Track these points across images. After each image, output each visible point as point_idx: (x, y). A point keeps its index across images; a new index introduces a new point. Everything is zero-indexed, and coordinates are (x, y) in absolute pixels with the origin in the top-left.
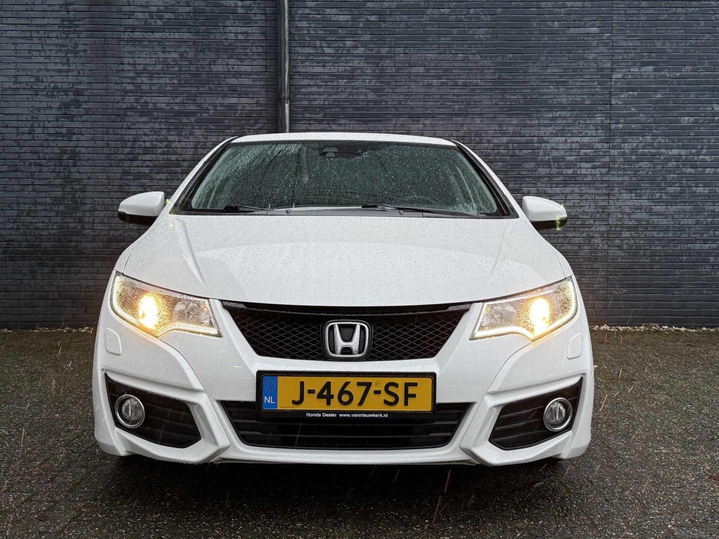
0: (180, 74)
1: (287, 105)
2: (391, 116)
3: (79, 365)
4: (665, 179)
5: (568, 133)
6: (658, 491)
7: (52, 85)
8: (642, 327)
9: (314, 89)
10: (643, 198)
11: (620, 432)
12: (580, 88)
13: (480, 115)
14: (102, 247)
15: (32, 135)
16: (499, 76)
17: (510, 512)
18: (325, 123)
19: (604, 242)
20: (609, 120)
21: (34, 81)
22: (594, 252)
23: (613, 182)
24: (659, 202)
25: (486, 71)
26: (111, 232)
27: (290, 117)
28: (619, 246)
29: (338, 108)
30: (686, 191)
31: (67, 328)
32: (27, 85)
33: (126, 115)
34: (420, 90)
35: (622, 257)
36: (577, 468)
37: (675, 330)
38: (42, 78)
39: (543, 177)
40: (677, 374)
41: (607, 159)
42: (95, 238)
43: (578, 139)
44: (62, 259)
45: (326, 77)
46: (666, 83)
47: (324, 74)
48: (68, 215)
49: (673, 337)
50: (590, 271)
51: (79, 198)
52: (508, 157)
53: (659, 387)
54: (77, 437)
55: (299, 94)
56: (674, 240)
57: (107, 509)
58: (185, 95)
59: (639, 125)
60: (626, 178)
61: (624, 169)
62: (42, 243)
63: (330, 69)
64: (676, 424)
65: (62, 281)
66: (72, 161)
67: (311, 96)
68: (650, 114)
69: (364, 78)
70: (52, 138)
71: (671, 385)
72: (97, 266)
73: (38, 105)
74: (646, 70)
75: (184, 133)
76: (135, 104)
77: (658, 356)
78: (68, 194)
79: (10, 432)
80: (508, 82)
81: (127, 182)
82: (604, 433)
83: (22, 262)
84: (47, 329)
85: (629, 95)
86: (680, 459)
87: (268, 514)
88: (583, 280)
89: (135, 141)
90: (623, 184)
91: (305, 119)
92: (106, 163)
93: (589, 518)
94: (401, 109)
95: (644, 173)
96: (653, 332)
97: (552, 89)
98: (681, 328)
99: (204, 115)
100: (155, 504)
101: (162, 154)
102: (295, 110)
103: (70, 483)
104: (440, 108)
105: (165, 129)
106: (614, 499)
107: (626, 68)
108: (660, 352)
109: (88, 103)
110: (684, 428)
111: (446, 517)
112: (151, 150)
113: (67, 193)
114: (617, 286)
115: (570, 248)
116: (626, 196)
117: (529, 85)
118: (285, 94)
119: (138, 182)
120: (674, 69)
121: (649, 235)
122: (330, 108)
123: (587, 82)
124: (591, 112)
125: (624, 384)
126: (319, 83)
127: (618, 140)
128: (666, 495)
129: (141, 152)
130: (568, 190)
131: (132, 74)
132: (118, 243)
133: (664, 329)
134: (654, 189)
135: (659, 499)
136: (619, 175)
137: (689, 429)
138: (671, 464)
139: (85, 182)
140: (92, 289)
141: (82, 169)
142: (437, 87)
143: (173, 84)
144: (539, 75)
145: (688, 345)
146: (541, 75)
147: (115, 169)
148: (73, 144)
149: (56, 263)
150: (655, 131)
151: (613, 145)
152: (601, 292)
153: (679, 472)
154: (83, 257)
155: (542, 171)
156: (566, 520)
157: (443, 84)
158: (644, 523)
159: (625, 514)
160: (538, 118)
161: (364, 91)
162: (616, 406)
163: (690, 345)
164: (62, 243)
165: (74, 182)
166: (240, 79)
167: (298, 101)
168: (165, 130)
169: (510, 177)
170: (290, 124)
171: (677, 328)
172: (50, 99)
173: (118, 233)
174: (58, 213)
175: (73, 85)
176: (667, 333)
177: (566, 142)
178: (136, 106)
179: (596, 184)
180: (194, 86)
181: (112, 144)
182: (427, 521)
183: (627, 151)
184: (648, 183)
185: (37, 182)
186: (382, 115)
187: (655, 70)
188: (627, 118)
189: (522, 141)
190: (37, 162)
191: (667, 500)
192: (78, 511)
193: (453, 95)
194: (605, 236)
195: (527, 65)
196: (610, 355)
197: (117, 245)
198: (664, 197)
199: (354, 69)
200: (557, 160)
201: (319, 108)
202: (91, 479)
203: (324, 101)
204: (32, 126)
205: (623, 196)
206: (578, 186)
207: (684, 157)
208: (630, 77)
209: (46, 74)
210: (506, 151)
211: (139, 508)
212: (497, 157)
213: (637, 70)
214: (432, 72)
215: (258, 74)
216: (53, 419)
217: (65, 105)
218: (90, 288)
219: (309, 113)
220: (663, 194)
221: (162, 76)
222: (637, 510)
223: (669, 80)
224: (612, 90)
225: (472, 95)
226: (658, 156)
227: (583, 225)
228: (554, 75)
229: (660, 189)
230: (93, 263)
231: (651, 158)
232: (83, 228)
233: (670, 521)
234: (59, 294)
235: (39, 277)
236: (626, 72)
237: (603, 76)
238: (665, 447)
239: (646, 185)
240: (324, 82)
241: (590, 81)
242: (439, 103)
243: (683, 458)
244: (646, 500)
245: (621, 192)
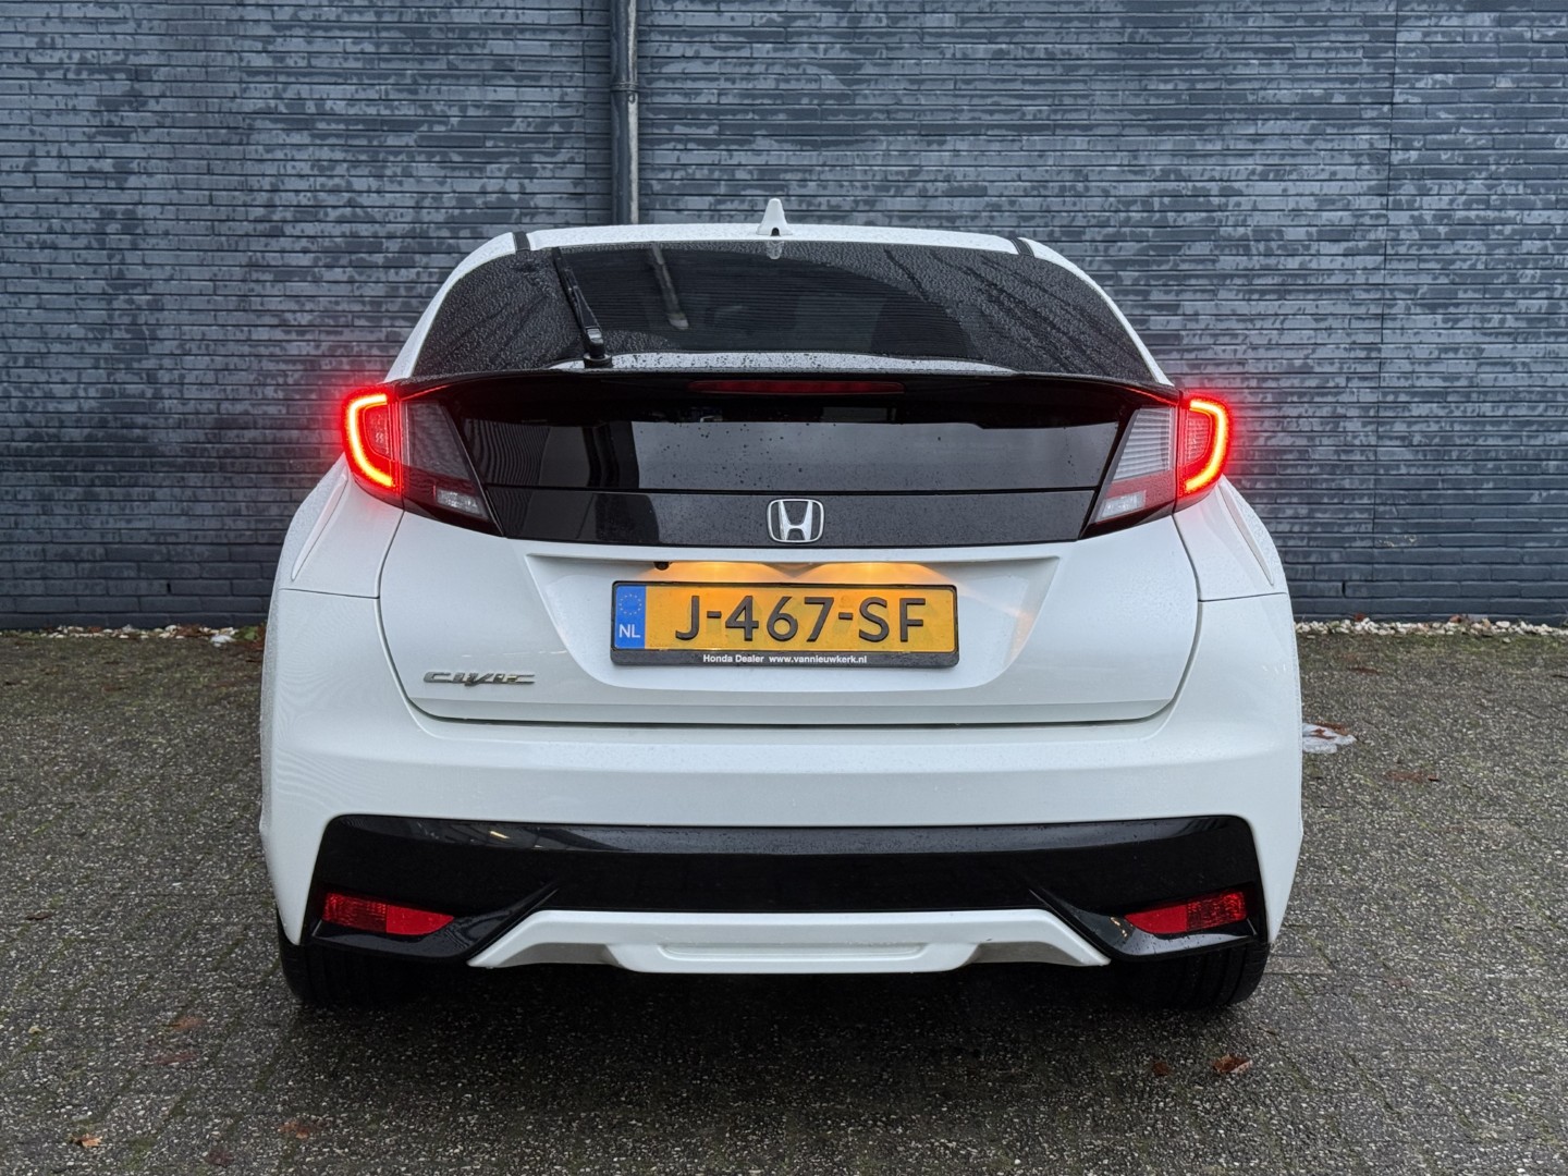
0: (378, 30)
1: (633, 108)
2: (877, 132)
3: (185, 739)
4: (1514, 280)
5: (1290, 172)
6: (1494, 1083)
7: (76, 56)
8: (1450, 625)
9: (696, 67)
10: (1460, 325)
11: (1409, 924)
12: (1321, 65)
13: (1086, 129)
14: (202, 439)
15: (31, 175)
16: (1131, 36)
17: (1188, 1138)
18: (723, 147)
19: (1369, 428)
20: (1388, 141)
21: (34, 46)
22: (1344, 451)
23: (1393, 288)
24: (1497, 335)
25: (1102, 24)
26: (225, 406)
27: (639, 134)
28: (1403, 438)
29: (754, 112)
30: (1561, 308)
31: (128, 629)
32: (16, 55)
33: (251, 128)
34: (945, 70)
35: (1409, 463)
36: (1321, 1021)
37: (1527, 632)
38: (53, 39)
39: (1232, 277)
40: (1532, 763)
41: (1381, 234)
42: (186, 420)
43: (1315, 187)
44: (110, 468)
45: (723, 38)
46: (1522, 52)
47: (718, 29)
48: (122, 366)
49: (1522, 652)
50: (1333, 497)
51: (146, 324)
52: (1151, 230)
53: (1494, 801)
54: (236, 944)
55: (659, 79)
56: (1529, 423)
57: (349, 1134)
58: (391, 81)
59: (1457, 152)
60: (1426, 279)
61: (1421, 259)
62: (63, 430)
63: (733, 19)
64: (1531, 903)
65: (111, 520)
66: (128, 237)
67: (690, 84)
68: (1483, 127)
69: (815, 39)
70: (80, 182)
71: (1517, 794)
72: (192, 484)
73: (44, 103)
74: (1478, 23)
75: (388, 172)
76: (272, 103)
77: (1486, 708)
78: (120, 316)
79: (86, 932)
80: (1153, 51)
81: (258, 288)
82: (1374, 927)
83: (19, 474)
84: (81, 629)
85: (1435, 82)
86: (1539, 997)
87: (687, 1145)
88: (1319, 515)
89: (274, 190)
90: (1416, 292)
91: (673, 140)
92: (207, 242)
93: (1352, 1151)
94: (899, 116)
95: (1465, 266)
96: (1476, 637)
97: (1255, 68)
98: (1540, 625)
99: (437, 128)
100: (446, 1119)
101: (339, 221)
102: (651, 116)
103: (253, 1065)
104: (991, 113)
105: (344, 161)
106: (1403, 1104)
107: (1430, 18)
108: (1491, 697)
109: (162, 100)
110: (1548, 913)
111: (1057, 1150)
112: (311, 213)
113: (117, 312)
114: (1396, 530)
115: (1288, 441)
116: (1423, 320)
117: (1202, 58)
118: (628, 79)
119: (285, 287)
120: (1543, 20)
121: (1473, 411)
122: (734, 112)
123: (1337, 50)
124: (1346, 118)
125: (1415, 793)
126: (707, 51)
127: (1409, 188)
128: (1511, 1091)
129: (289, 216)
130: (1289, 306)
131: (264, 30)
132: (241, 432)
133: (1499, 628)
134: (1488, 305)
135: (1499, 1104)
136: (1408, 272)
137: (1559, 917)
138: (1520, 1010)
139: (159, 287)
140: (183, 538)
141: (152, 257)
142: (986, 62)
143: (362, 53)
144: (1225, 34)
145: (1555, 676)
146: (1232, 34)
147: (230, 258)
148: (126, 197)
149: (98, 477)
150: (1493, 167)
151: (1394, 201)
152: (1358, 544)
153: (1539, 1031)
154: (161, 463)
155: (1227, 262)
156: (1305, 1156)
157: (999, 56)
158: (1468, 1165)
159: (1428, 1142)
160: (1222, 137)
161: (811, 70)
162: (1399, 854)
163: (1561, 676)
164: (110, 431)
165: (135, 286)
166: (520, 42)
167: (659, 95)
168: (345, 165)
169: (1153, 277)
170: (640, 149)
171: (1531, 627)
172: (73, 89)
173: (239, 408)
174: (97, 360)
175: (127, 56)
176: (1507, 640)
177: (1285, 194)
178: (276, 107)
179: (1355, 292)
180: (413, 60)
181: (222, 197)
182: (1017, 1161)
183: (1428, 216)
184: (1475, 291)
185: (44, 287)
186: (856, 131)
187: (1499, 23)
188: (1429, 137)
189: (1184, 192)
190: (45, 242)
191: (1515, 1105)
192: (289, 1139)
193: (1024, 82)
194: (1372, 413)
195: (1198, 9)
196: (1380, 707)
197: (238, 436)
198: (1510, 322)
199: (790, 17)
200: (1262, 235)
201: (708, 112)
202: (295, 1056)
203: (719, 95)
204: (32, 155)
205: (1415, 320)
206: (1311, 296)
207: (1558, 227)
208: (1440, 38)
209: (61, 28)
210: (1145, 214)
211: (414, 1130)
212: (1123, 229)
213: (1455, 21)
214: (976, 27)
215: (562, 29)
216: (171, 894)
217: (111, 105)
218: (177, 536)
219: (685, 125)
220: (1508, 316)
221: (337, 33)
222: (1452, 1130)
223: (1531, 45)
224: (1397, 70)
225: (1068, 82)
226: (1498, 227)
227: (1321, 390)
228: (1261, 33)
229: (1502, 305)
230: (183, 478)
231: (1483, 230)
232: (158, 397)
233: (1520, 1158)
234: (106, 550)
235: (59, 509)
236: (1429, 26)
237: (1375, 37)
238: (1507, 964)
239: (1470, 295)
240: (720, 49)
241: (1345, 48)
242: (989, 101)
243: (1545, 995)
244: (1471, 1105)
245: (1412, 311)
